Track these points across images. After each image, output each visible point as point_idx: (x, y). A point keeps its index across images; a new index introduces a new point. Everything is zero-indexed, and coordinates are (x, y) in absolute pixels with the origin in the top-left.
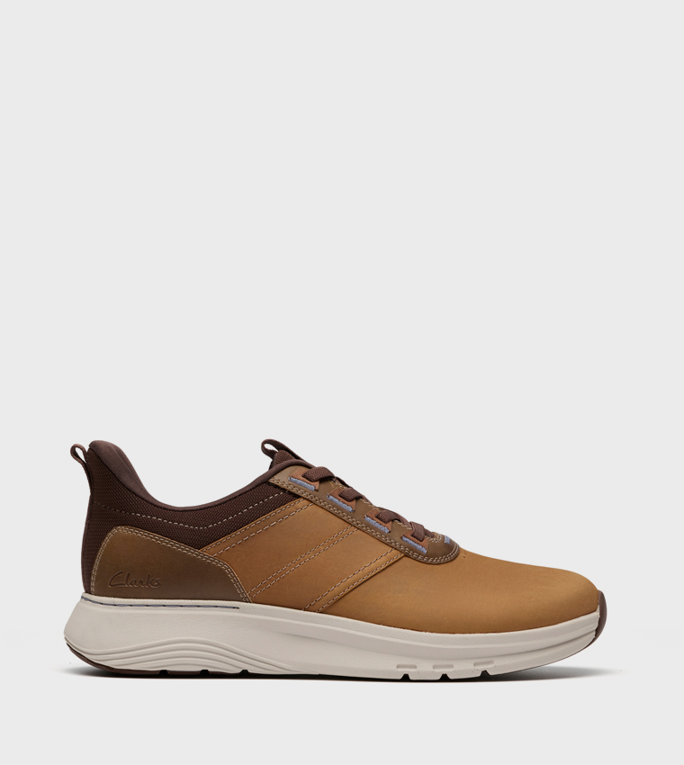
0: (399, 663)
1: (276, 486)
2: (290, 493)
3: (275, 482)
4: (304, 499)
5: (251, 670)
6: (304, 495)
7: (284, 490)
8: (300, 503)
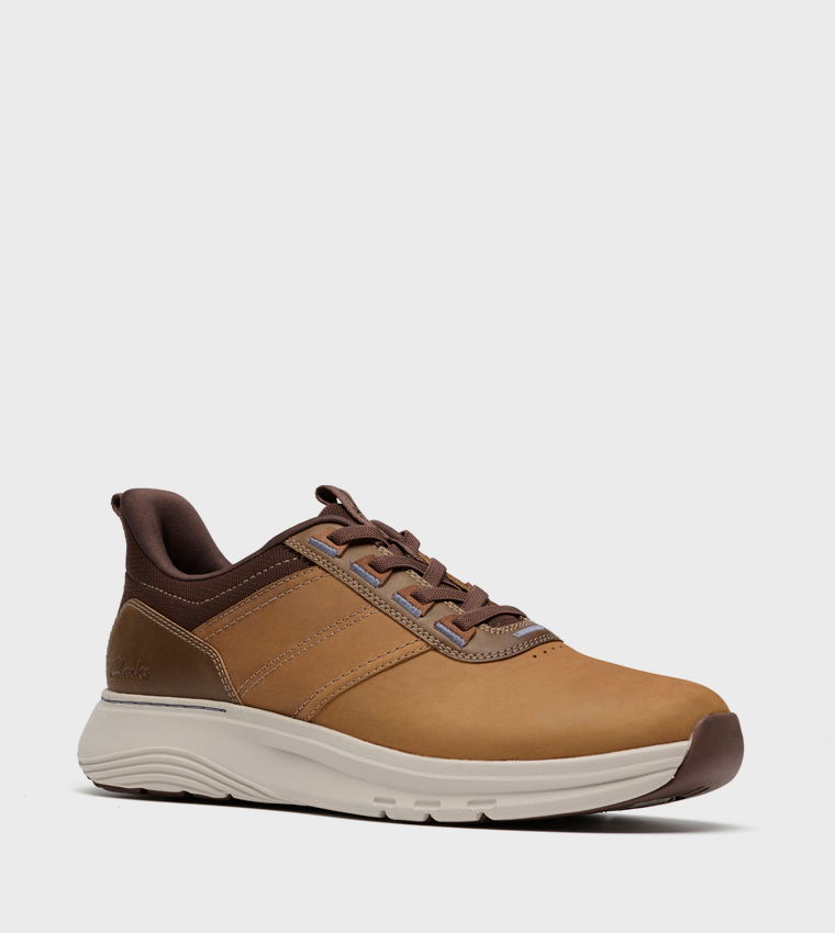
0: (377, 795)
1: (292, 550)
2: (306, 560)
3: (291, 545)
4: (320, 567)
5: (237, 795)
6: (320, 563)
7: (299, 555)
8: (315, 571)
